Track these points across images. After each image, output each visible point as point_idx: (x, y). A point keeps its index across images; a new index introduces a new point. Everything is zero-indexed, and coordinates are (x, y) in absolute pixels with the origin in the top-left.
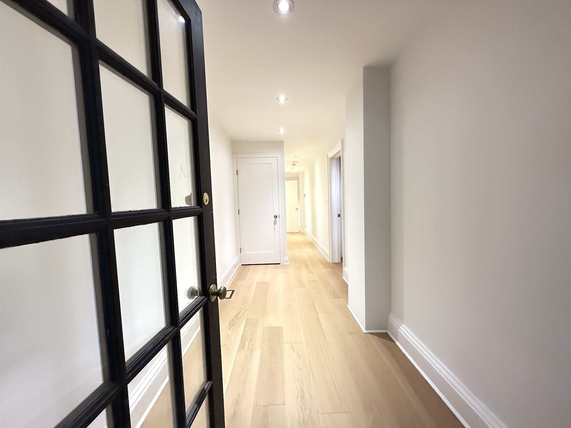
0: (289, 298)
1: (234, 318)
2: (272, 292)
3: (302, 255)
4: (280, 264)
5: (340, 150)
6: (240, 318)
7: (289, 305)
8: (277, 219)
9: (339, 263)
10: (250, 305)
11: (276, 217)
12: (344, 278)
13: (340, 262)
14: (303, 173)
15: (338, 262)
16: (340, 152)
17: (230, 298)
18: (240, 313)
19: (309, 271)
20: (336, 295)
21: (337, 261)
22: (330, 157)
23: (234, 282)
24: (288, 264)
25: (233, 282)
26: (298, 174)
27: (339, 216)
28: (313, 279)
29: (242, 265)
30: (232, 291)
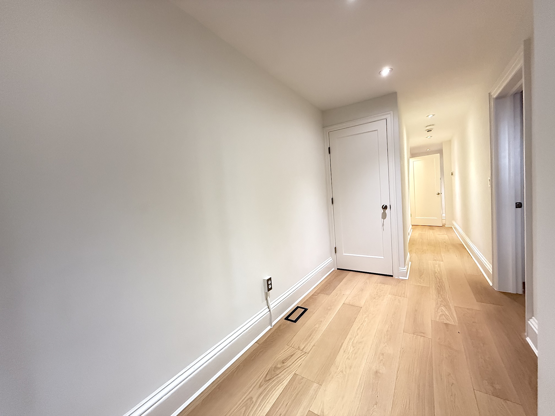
0: (383, 354)
1: (279, 366)
2: (358, 329)
3: (437, 266)
4: (392, 276)
5: (521, 68)
6: (286, 370)
7: (377, 372)
8: (386, 211)
9: (517, 294)
10: (314, 345)
11: (385, 208)
12: (528, 340)
13: (520, 292)
14: (450, 142)
15: (515, 293)
16: (522, 78)
17: (295, 321)
18: (292, 356)
19: (442, 301)
20: (498, 387)
21: (511, 290)
22: (495, 96)
23: (315, 294)
24: (407, 278)
25: (313, 295)
26: (441, 144)
27: (519, 205)
28: (448, 322)
29: (338, 269)
30: (304, 310)
